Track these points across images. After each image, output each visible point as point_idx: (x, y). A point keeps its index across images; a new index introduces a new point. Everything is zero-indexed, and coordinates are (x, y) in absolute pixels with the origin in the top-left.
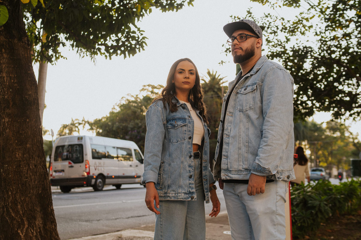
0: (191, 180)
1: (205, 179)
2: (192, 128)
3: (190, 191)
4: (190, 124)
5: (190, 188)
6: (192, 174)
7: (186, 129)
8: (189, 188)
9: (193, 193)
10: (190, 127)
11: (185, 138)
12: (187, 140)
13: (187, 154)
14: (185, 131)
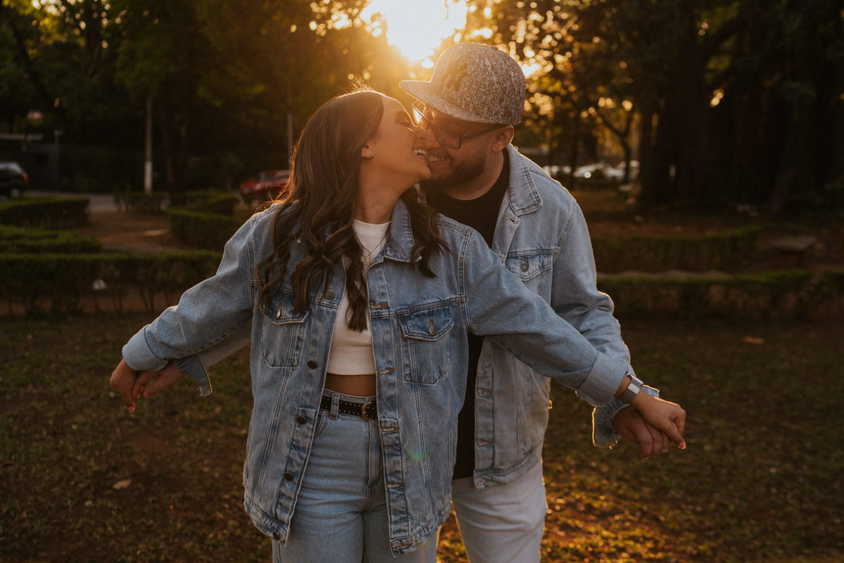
0: (287, 485)
1: (393, 483)
2: (324, 336)
3: (276, 515)
4: (320, 321)
5: (279, 506)
6: (297, 472)
7: (304, 337)
8: (276, 507)
9: (282, 523)
10: (316, 331)
11: (294, 360)
12: (298, 367)
13: (292, 410)
14: (299, 339)
